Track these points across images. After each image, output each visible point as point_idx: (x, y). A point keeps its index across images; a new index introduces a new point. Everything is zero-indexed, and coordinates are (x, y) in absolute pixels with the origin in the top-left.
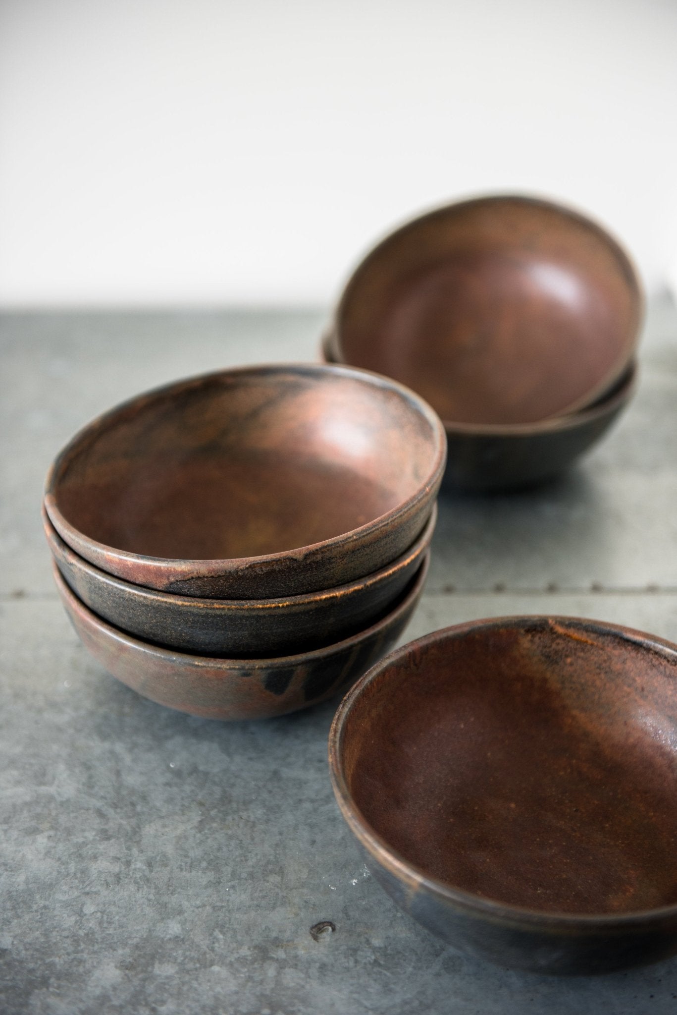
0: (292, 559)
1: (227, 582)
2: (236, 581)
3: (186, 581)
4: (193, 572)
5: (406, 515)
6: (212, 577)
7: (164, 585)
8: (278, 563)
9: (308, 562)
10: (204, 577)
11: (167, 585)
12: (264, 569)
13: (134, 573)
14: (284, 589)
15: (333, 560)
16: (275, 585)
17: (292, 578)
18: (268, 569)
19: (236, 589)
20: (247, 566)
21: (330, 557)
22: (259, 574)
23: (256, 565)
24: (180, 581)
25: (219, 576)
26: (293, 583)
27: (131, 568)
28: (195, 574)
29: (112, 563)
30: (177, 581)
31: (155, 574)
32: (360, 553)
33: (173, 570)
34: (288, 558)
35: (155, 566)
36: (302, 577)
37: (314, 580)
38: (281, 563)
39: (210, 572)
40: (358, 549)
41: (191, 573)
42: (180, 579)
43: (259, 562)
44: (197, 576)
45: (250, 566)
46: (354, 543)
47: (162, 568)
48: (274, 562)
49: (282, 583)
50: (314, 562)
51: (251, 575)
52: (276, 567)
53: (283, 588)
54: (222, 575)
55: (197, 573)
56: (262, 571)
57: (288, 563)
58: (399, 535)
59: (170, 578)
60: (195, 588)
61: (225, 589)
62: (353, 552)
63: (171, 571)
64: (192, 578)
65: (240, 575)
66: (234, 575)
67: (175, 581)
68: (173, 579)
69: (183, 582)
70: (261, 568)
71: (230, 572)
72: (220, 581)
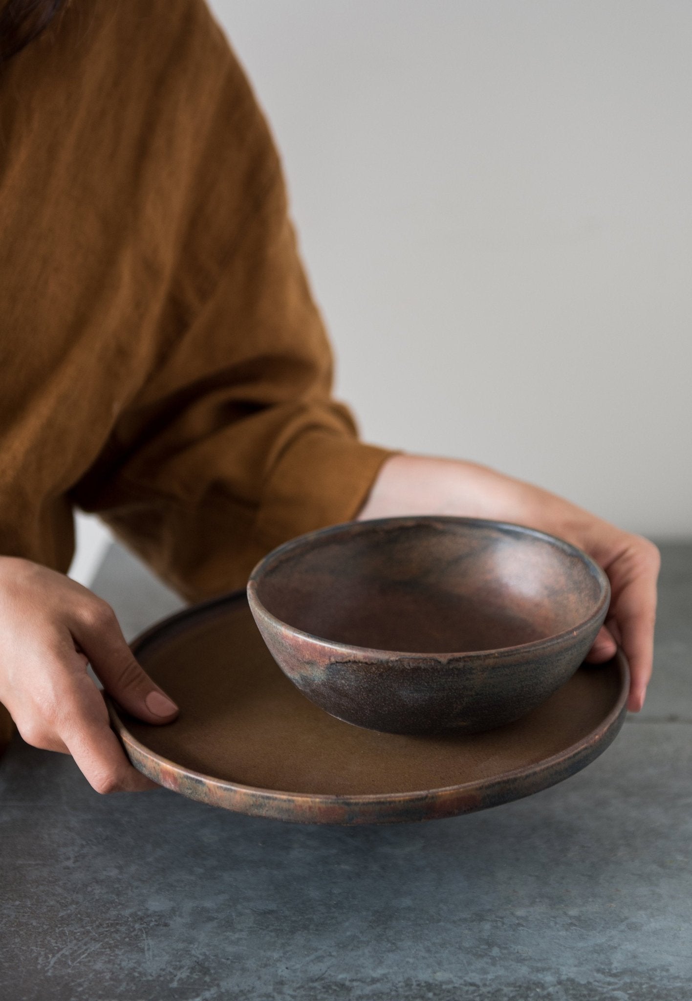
0: (437, 661)
1: (378, 671)
2: (386, 672)
3: (344, 663)
4: (351, 656)
5: (549, 649)
6: (366, 663)
7: (326, 665)
8: (425, 662)
9: (451, 667)
10: (359, 662)
11: (328, 665)
13: (304, 650)
14: (427, 689)
15: (474, 671)
16: (419, 682)
17: (435, 679)
18: (414, 665)
19: (385, 679)
20: (397, 659)
21: (471, 668)
22: (406, 669)
23: (404, 660)
25: (372, 664)
26: (435, 684)
27: (301, 645)
28: (352, 657)
29: (287, 639)
30: (337, 662)
31: (320, 652)
32: (499, 672)
34: (433, 659)
35: (320, 646)
36: (444, 680)
37: (455, 686)
38: (427, 662)
40: (499, 668)
41: (348, 657)
43: (408, 657)
44: (354, 660)
46: (495, 660)
47: (326, 648)
48: (421, 660)
49: (426, 682)
50: (457, 669)
51: (399, 668)
52: (422, 665)
53: (426, 687)
54: (374, 663)
55: (354, 657)
56: (409, 666)
57: (433, 664)
58: (541, 666)
60: (350, 671)
61: (376, 678)
62: (493, 668)
63: (333, 652)
64: (350, 661)
65: (389, 666)
66: (385, 665)
67: (335, 662)
68: (333, 660)
69: (341, 664)
70: (409, 663)
71: (382, 661)
72: (372, 668)
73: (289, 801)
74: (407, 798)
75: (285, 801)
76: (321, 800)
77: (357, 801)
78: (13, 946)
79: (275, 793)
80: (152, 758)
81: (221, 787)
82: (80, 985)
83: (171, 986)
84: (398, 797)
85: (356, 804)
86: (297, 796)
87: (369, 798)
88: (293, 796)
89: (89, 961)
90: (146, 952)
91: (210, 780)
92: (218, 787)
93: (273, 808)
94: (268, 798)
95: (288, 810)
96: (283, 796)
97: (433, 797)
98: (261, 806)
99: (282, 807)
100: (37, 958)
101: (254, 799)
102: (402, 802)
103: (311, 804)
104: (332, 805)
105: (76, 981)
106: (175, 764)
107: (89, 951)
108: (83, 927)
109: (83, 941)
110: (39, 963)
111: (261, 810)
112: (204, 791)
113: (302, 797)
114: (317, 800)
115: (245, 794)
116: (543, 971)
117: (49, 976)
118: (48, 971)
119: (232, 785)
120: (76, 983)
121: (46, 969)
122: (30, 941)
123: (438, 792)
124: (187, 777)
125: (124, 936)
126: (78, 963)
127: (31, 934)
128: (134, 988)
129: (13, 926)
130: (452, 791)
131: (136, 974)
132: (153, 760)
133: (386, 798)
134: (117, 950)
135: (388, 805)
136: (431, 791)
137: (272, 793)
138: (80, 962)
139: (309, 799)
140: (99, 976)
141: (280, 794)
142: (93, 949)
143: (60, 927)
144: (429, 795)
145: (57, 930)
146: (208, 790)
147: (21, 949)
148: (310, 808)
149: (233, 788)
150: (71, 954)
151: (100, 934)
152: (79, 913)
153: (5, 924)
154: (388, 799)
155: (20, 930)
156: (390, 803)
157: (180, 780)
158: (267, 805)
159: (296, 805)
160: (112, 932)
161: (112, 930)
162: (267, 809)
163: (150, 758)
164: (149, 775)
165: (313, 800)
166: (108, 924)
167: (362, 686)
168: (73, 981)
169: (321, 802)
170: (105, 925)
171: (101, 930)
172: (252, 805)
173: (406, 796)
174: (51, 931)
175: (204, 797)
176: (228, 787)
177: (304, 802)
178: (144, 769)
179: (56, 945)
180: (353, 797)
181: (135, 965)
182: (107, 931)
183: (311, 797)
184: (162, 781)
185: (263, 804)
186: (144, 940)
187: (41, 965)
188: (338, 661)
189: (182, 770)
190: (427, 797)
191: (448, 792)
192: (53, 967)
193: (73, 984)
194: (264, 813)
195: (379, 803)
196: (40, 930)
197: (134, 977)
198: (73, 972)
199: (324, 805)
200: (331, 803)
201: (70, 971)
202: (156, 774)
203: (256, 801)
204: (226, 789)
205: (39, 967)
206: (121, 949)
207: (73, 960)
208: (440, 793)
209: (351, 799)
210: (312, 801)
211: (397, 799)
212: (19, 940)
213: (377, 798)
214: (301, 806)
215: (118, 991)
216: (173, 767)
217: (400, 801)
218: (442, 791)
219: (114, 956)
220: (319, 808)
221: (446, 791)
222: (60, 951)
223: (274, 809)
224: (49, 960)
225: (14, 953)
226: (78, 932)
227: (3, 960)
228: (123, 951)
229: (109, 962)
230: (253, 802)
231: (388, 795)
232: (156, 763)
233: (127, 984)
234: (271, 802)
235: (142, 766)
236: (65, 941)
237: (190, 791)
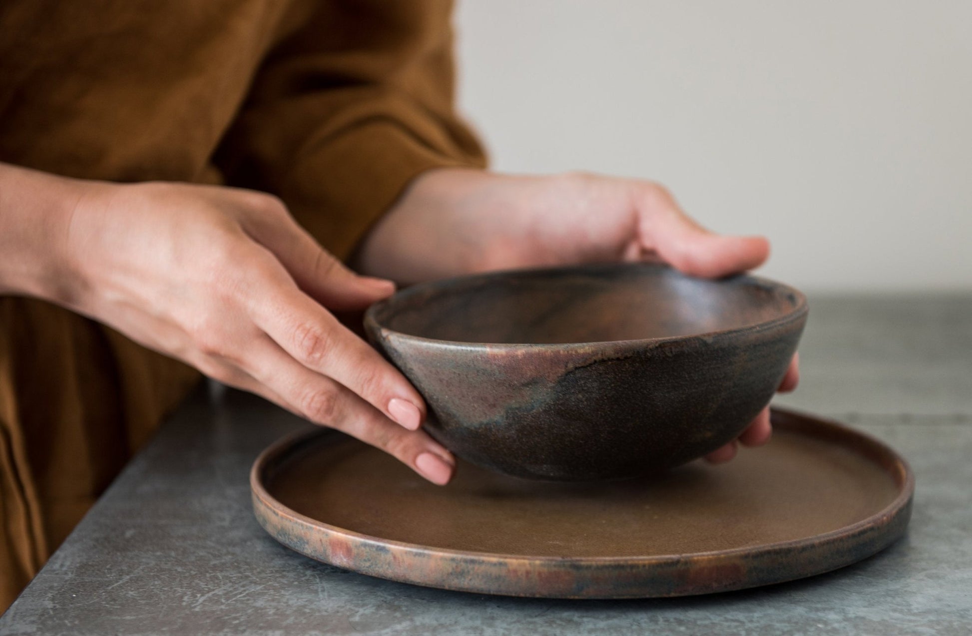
1: (633, 366)
3: (587, 366)
4: (597, 354)
6: (618, 359)
7: (561, 375)
8: (688, 343)
10: (609, 359)
11: (563, 374)
12: (673, 350)
13: (524, 366)
16: (680, 374)
17: (698, 367)
18: (677, 350)
19: (639, 377)
20: (657, 345)
22: (668, 356)
23: (665, 345)
24: (579, 368)
25: (626, 358)
26: (697, 375)
27: (520, 360)
28: (600, 355)
30: (576, 368)
31: (551, 361)
33: (574, 353)
34: (697, 339)
35: (552, 351)
38: (691, 343)
39: (616, 352)
41: (594, 355)
42: (580, 366)
44: (601, 358)
45: (660, 346)
47: (561, 353)
48: (684, 343)
51: (659, 356)
52: (686, 349)
54: (629, 356)
55: (602, 355)
56: (671, 352)
57: (697, 345)
59: (569, 365)
60: (594, 377)
61: (627, 378)
63: (571, 355)
64: (595, 362)
65: (648, 356)
66: (643, 356)
67: (574, 369)
68: (571, 366)
69: (582, 369)
70: (671, 349)
71: (638, 352)
72: (625, 365)
73: (500, 564)
74: (654, 561)
75: (495, 565)
76: (542, 562)
77: (589, 563)
78: (152, 587)
79: (482, 555)
80: (318, 528)
81: (410, 552)
82: (235, 618)
83: (352, 619)
84: (641, 560)
85: (588, 567)
86: (510, 558)
87: (605, 561)
88: (506, 558)
89: (248, 600)
90: (320, 593)
91: (396, 544)
92: (406, 553)
93: (478, 575)
94: (472, 561)
95: (498, 578)
96: (494, 559)
97: (686, 563)
98: (462, 574)
99: (491, 574)
100: (182, 597)
101: (454, 565)
102: (647, 567)
103: (528, 567)
104: (556, 569)
105: (230, 616)
106: (348, 531)
107: (247, 592)
108: (240, 572)
109: (241, 584)
110: (184, 601)
111: (463, 579)
112: (388, 561)
113: (517, 559)
114: (538, 562)
115: (442, 558)
116: (824, 610)
117: (197, 612)
118: (195, 607)
119: (425, 549)
120: (230, 617)
121: (193, 605)
122: (173, 584)
123: (692, 557)
124: (365, 545)
125: (292, 580)
126: (234, 601)
127: (175, 578)
128: (304, 621)
129: (153, 571)
130: (711, 557)
131: (307, 611)
132: (320, 530)
133: (626, 561)
134: (283, 591)
135: (629, 570)
136: (684, 555)
137: (478, 555)
138: (236, 601)
139: (526, 562)
140: (259, 611)
141: (488, 556)
142: (253, 590)
143: (210, 573)
144: (682, 560)
145: (208, 575)
146: (392, 558)
147: (161, 589)
148: (528, 573)
149: (426, 552)
150: (225, 594)
151: (262, 579)
152: (235, 562)
153: (143, 570)
154: (630, 563)
155: (161, 575)
156: (632, 567)
157: (355, 551)
158: (471, 572)
159: (509, 571)
160: (277, 577)
161: (278, 576)
162: (470, 577)
163: (316, 529)
164: (313, 554)
165: (532, 562)
166: (272, 570)
167: (606, 396)
168: (226, 615)
169: (542, 565)
170: (268, 572)
171: (263, 575)
172: (451, 574)
173: (652, 559)
174: (200, 575)
175: (387, 568)
176: (421, 551)
177: (519, 565)
178: (307, 546)
179: (206, 587)
180: (583, 558)
181: (306, 603)
182: (270, 576)
183: (529, 559)
184: (330, 557)
185: (466, 570)
186: (317, 583)
187: (188, 602)
188: (577, 365)
189: (358, 536)
190: (678, 562)
191: (706, 558)
192: (201, 604)
193: (226, 618)
194: (466, 583)
195: (618, 567)
196: (187, 575)
197: (305, 613)
198: (227, 608)
199: (545, 570)
200: (555, 566)
201: (223, 607)
202: (322, 549)
203: (457, 567)
204: (416, 554)
205: (184, 604)
206: (289, 590)
207: (227, 599)
208: (696, 558)
209: (581, 561)
210: (530, 564)
211: (640, 562)
212: (160, 582)
213: (615, 561)
214: (515, 571)
215: (284, 624)
216: (346, 534)
217: (644, 566)
218: (698, 556)
219: (279, 596)
220: (540, 574)
221: (703, 556)
222: (211, 591)
223: (480, 577)
224: (197, 599)
225: (153, 593)
226: (234, 577)
227: (138, 598)
228: (290, 592)
229: (273, 600)
230: (453, 569)
231: (628, 558)
232: (324, 533)
233: (296, 618)
234: (477, 567)
235: (304, 543)
236: (217, 583)
237: (368, 564)
